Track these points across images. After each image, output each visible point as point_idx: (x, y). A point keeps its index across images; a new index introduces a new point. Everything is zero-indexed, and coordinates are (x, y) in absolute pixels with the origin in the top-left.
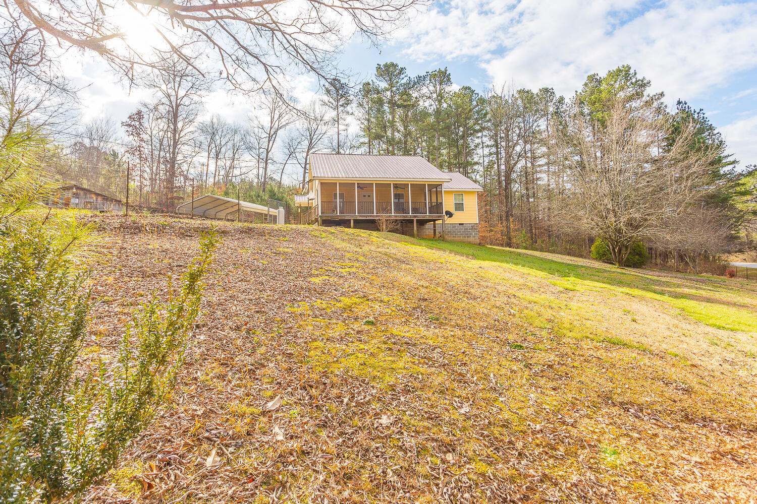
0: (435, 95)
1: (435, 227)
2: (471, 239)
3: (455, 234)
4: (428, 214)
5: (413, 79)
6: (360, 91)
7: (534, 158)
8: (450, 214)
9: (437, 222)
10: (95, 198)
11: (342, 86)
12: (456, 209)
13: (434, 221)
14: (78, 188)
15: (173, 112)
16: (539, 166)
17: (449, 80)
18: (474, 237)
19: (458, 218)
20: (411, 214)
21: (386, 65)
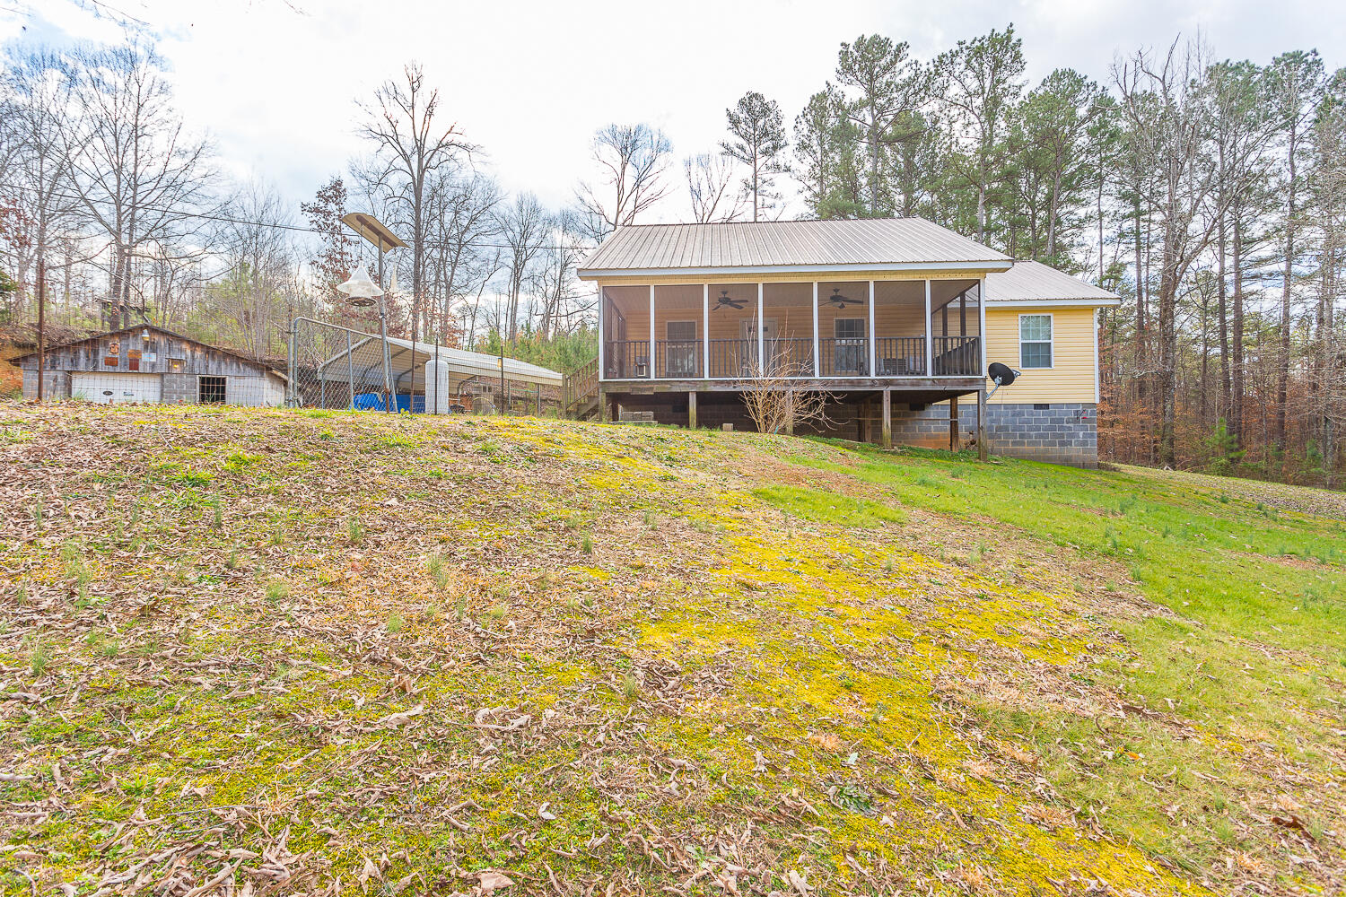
0: (979, 102)
1: (954, 413)
2: (1074, 451)
3: (1022, 436)
4: (929, 375)
5: (924, 68)
6: (804, 115)
7: (1242, 244)
8: (1004, 375)
9: (962, 400)
10: (189, 352)
11: (765, 111)
12: (1027, 362)
13: (953, 395)
14: (153, 330)
15: (414, 183)
16: (1261, 262)
17: (1017, 57)
18: (1084, 443)
19: (1031, 387)
20: (873, 376)
21: (860, 42)
